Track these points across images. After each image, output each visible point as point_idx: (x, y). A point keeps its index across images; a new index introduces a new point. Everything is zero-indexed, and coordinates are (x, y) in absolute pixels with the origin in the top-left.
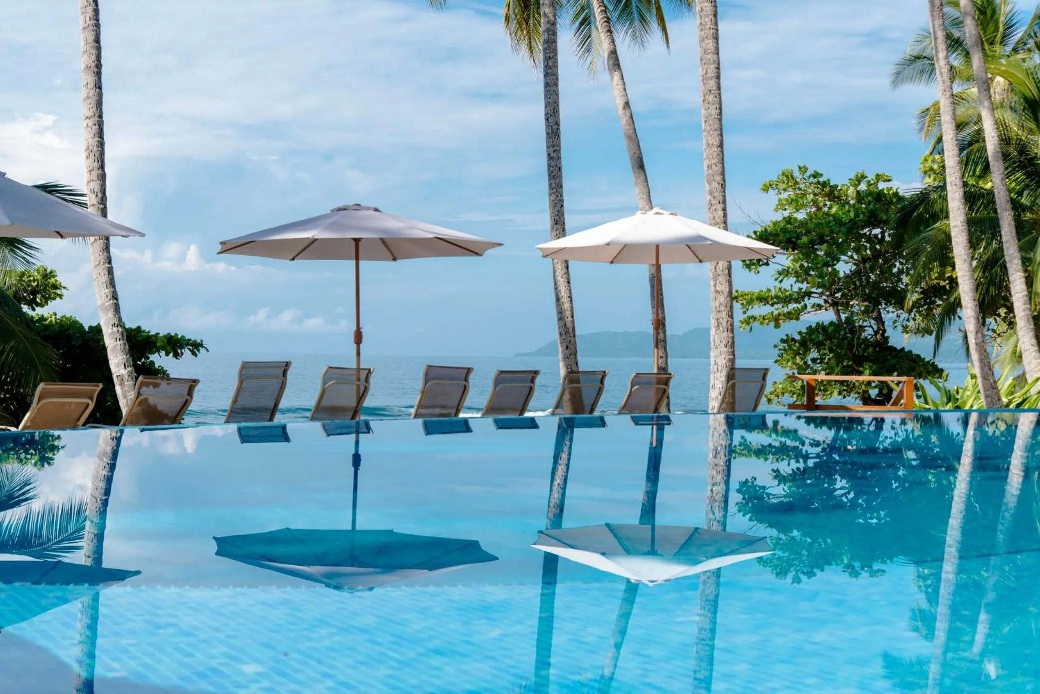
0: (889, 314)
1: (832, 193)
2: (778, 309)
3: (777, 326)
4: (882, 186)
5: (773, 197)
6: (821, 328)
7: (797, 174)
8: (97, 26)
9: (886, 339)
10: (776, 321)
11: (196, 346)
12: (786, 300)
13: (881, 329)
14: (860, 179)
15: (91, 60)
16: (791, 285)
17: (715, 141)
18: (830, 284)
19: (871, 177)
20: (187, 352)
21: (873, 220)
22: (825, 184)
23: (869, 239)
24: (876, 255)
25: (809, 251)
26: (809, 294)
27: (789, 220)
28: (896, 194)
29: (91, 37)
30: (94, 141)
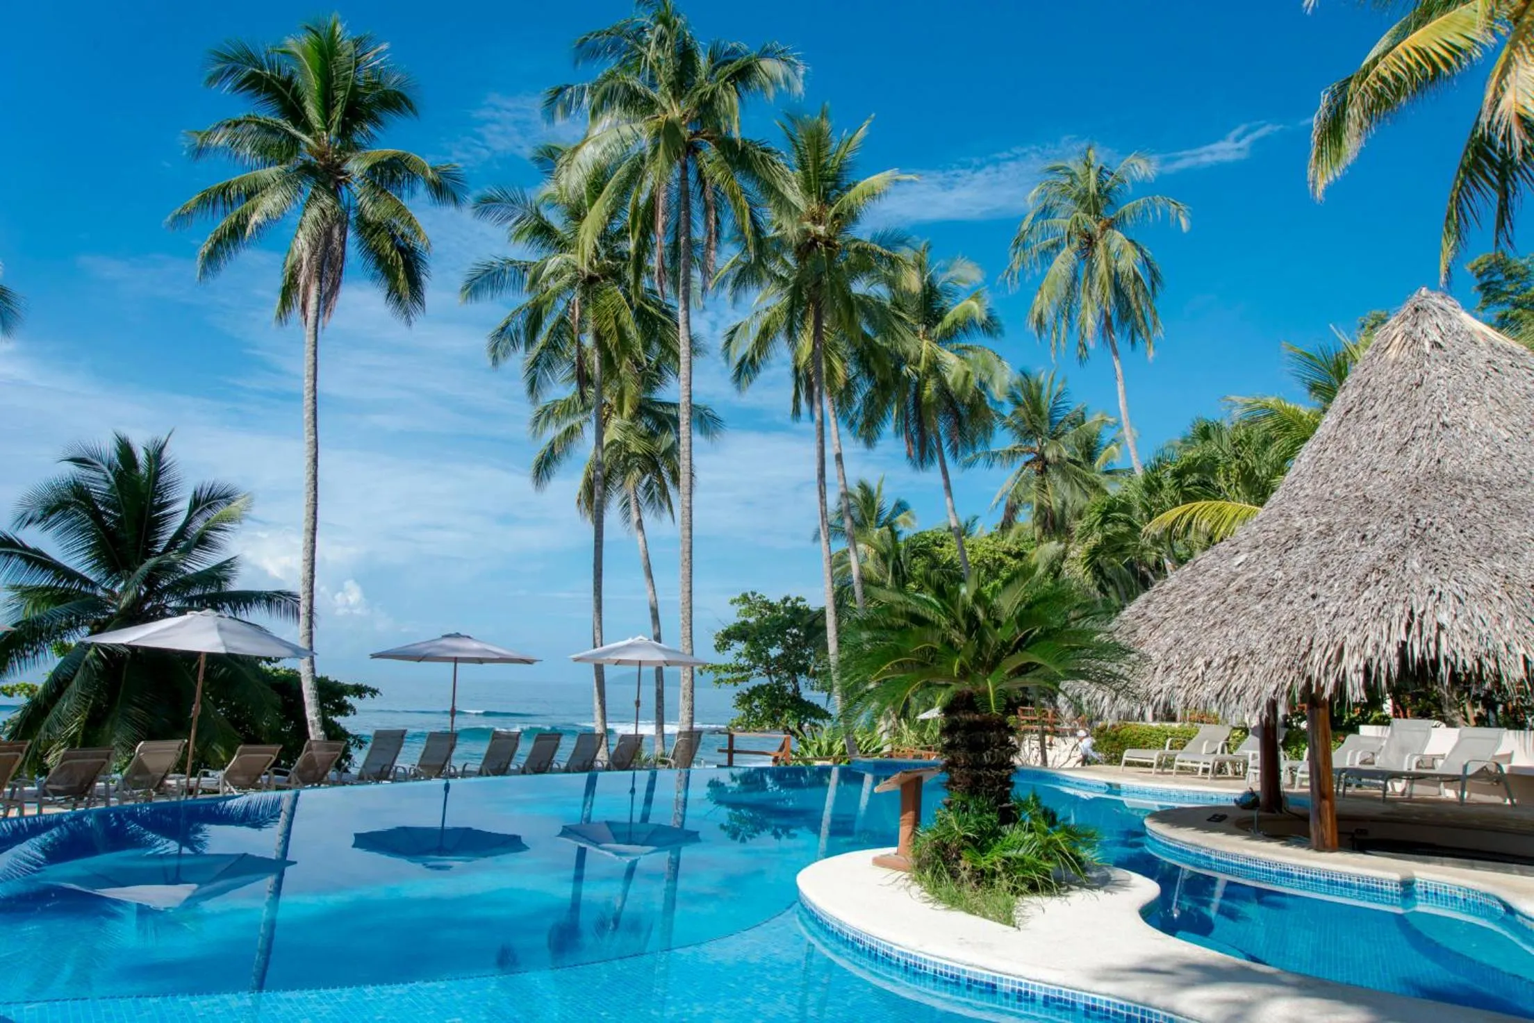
0: (802, 680)
1: (772, 608)
2: (736, 675)
3: (736, 685)
4: (799, 604)
5: (737, 608)
6: (762, 688)
7: (750, 596)
8: (316, 504)
9: (799, 694)
10: (735, 681)
11: (374, 692)
12: (742, 669)
13: (797, 689)
14: (787, 599)
15: (310, 526)
16: (743, 661)
17: (687, 589)
18: (768, 662)
19: (793, 599)
20: (368, 695)
21: (793, 623)
22: (766, 602)
23: (791, 635)
24: (795, 645)
25: (754, 643)
26: (754, 667)
27: (745, 623)
28: (808, 610)
29: (311, 511)
30: (308, 575)
